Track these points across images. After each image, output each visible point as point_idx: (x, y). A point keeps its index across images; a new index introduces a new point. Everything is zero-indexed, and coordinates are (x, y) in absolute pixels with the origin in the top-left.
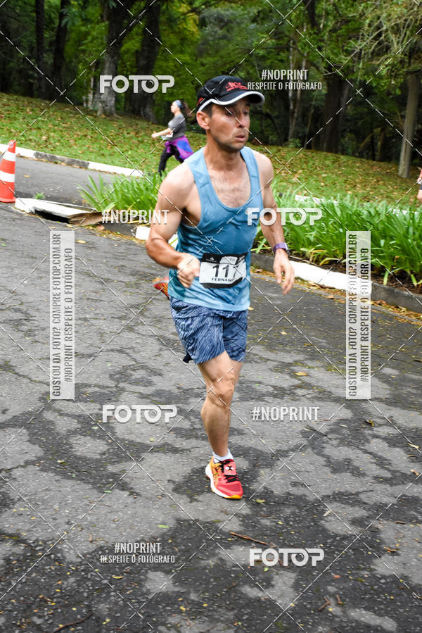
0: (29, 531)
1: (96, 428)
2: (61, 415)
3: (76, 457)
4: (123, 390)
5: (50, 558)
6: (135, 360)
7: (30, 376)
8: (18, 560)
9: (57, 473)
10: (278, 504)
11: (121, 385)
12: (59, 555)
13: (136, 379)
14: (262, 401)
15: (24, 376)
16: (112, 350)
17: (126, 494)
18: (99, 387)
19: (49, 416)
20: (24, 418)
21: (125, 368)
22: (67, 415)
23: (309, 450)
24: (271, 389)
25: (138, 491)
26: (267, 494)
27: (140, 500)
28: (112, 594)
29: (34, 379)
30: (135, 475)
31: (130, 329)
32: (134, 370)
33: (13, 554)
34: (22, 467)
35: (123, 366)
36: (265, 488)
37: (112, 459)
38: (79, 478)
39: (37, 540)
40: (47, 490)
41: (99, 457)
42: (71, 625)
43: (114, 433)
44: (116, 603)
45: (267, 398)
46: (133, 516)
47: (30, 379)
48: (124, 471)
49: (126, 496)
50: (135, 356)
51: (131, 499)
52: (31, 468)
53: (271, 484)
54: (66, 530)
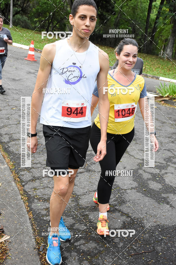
0: (132, 213)
1: (158, 179)
2: (145, 172)
3: (150, 189)
4: (169, 165)
5: (139, 225)
6: (174, 154)
8: (128, 224)
9: (143, 194)
11: (168, 163)
12: (143, 225)
13: (174, 162)
15: (132, 156)
16: (165, 150)
17: (169, 206)
18: (160, 163)
19: (140, 172)
21: (170, 157)
22: (147, 172)
25: (173, 206)
27: (174, 210)
28: (163, 244)
29: (136, 157)
30: (172, 200)
31: (173, 142)
32: (174, 158)
33: (126, 221)
34: (130, 189)
35: (169, 157)
37: (163, 191)
38: (150, 197)
39: (135, 218)
40: (139, 199)
41: (158, 190)
42: (147, 252)
43: (165, 182)
44: (164, 248)
46: (171, 215)
47: (134, 157)
48: (168, 197)
50: (174, 153)
51: (170, 209)
52: (133, 190)
54: (145, 216)
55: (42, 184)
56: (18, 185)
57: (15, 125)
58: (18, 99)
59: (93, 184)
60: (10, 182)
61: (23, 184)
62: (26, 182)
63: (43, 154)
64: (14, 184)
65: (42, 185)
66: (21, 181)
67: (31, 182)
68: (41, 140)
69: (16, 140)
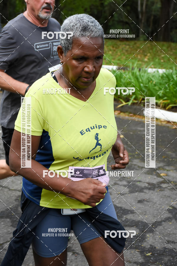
7: (9, 187)
10: (159, 255)
14: (143, 192)
15: (5, 187)
20: (7, 212)
23: (174, 220)
24: (147, 185)
25: (77, 252)
26: (152, 249)
29: (11, 188)
36: (151, 245)
45: (145, 191)
49: (70, 255)
53: (154, 243)
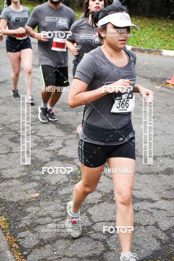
55: (56, 251)
56: (16, 256)
57: (5, 155)
58: (6, 113)
59: (139, 248)
60: (3, 252)
61: (25, 253)
62: (29, 250)
63: (53, 201)
64: (9, 255)
65: (55, 253)
66: (22, 249)
67: (37, 249)
68: (48, 177)
69: (9, 179)
